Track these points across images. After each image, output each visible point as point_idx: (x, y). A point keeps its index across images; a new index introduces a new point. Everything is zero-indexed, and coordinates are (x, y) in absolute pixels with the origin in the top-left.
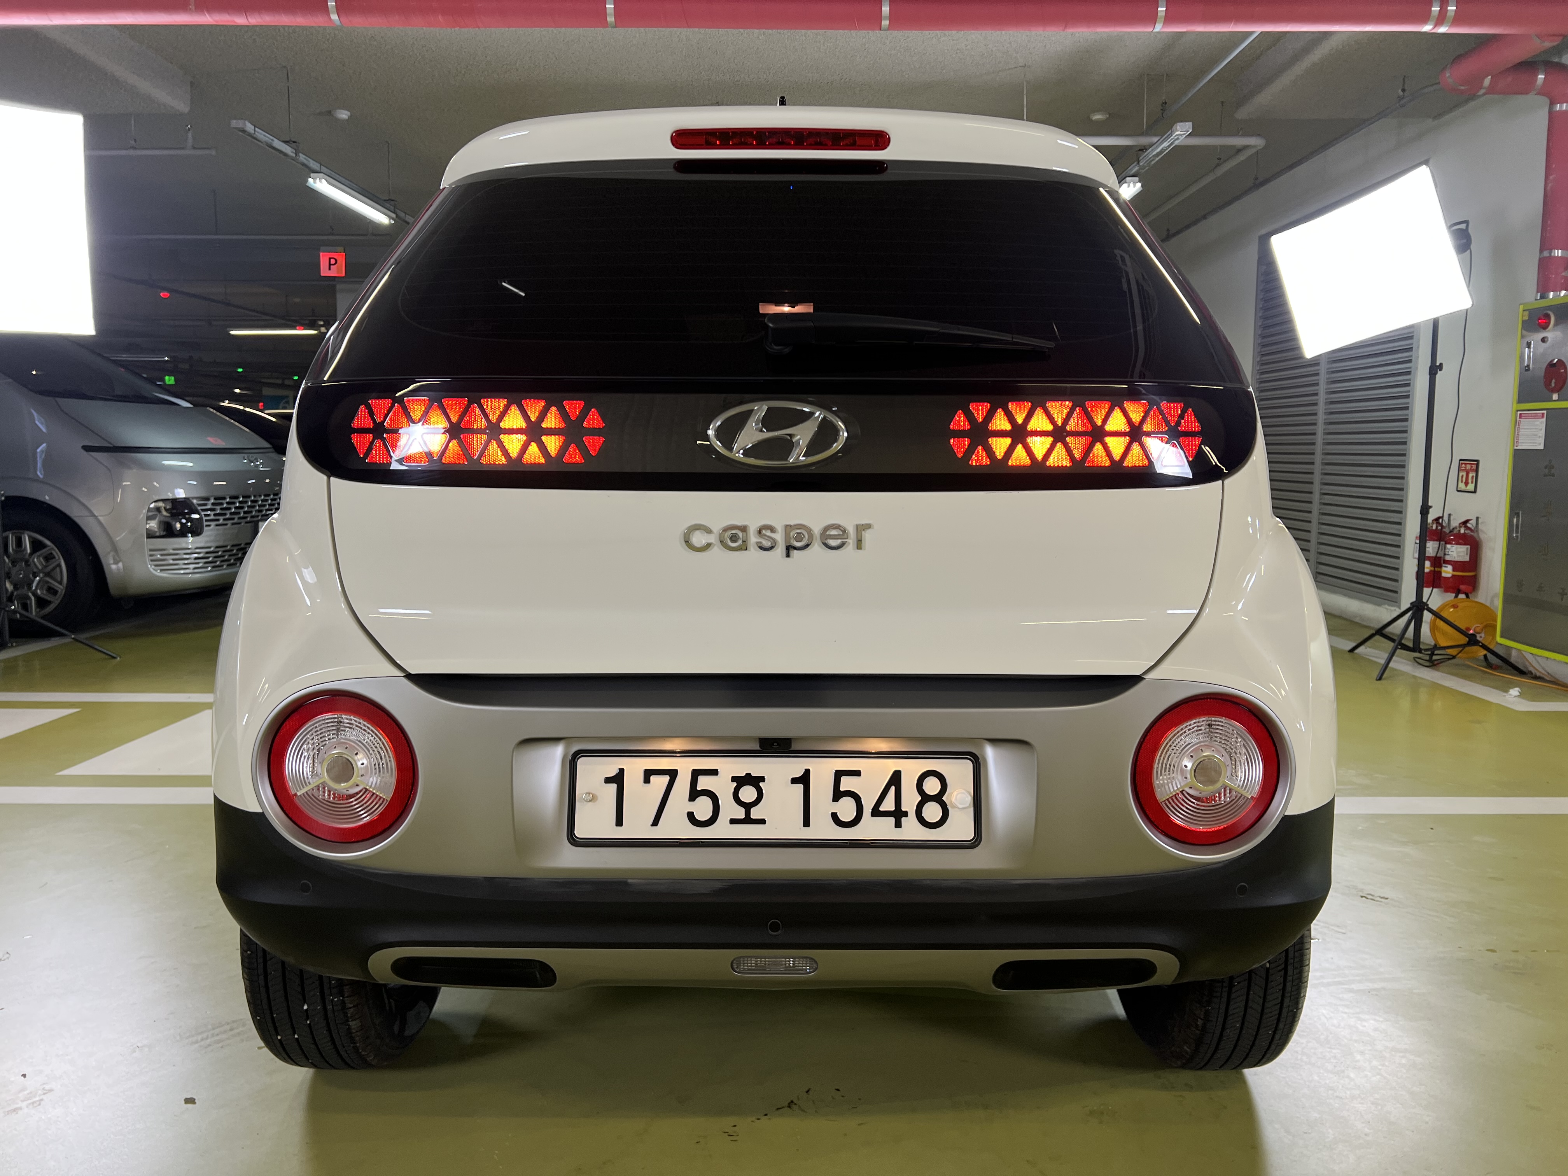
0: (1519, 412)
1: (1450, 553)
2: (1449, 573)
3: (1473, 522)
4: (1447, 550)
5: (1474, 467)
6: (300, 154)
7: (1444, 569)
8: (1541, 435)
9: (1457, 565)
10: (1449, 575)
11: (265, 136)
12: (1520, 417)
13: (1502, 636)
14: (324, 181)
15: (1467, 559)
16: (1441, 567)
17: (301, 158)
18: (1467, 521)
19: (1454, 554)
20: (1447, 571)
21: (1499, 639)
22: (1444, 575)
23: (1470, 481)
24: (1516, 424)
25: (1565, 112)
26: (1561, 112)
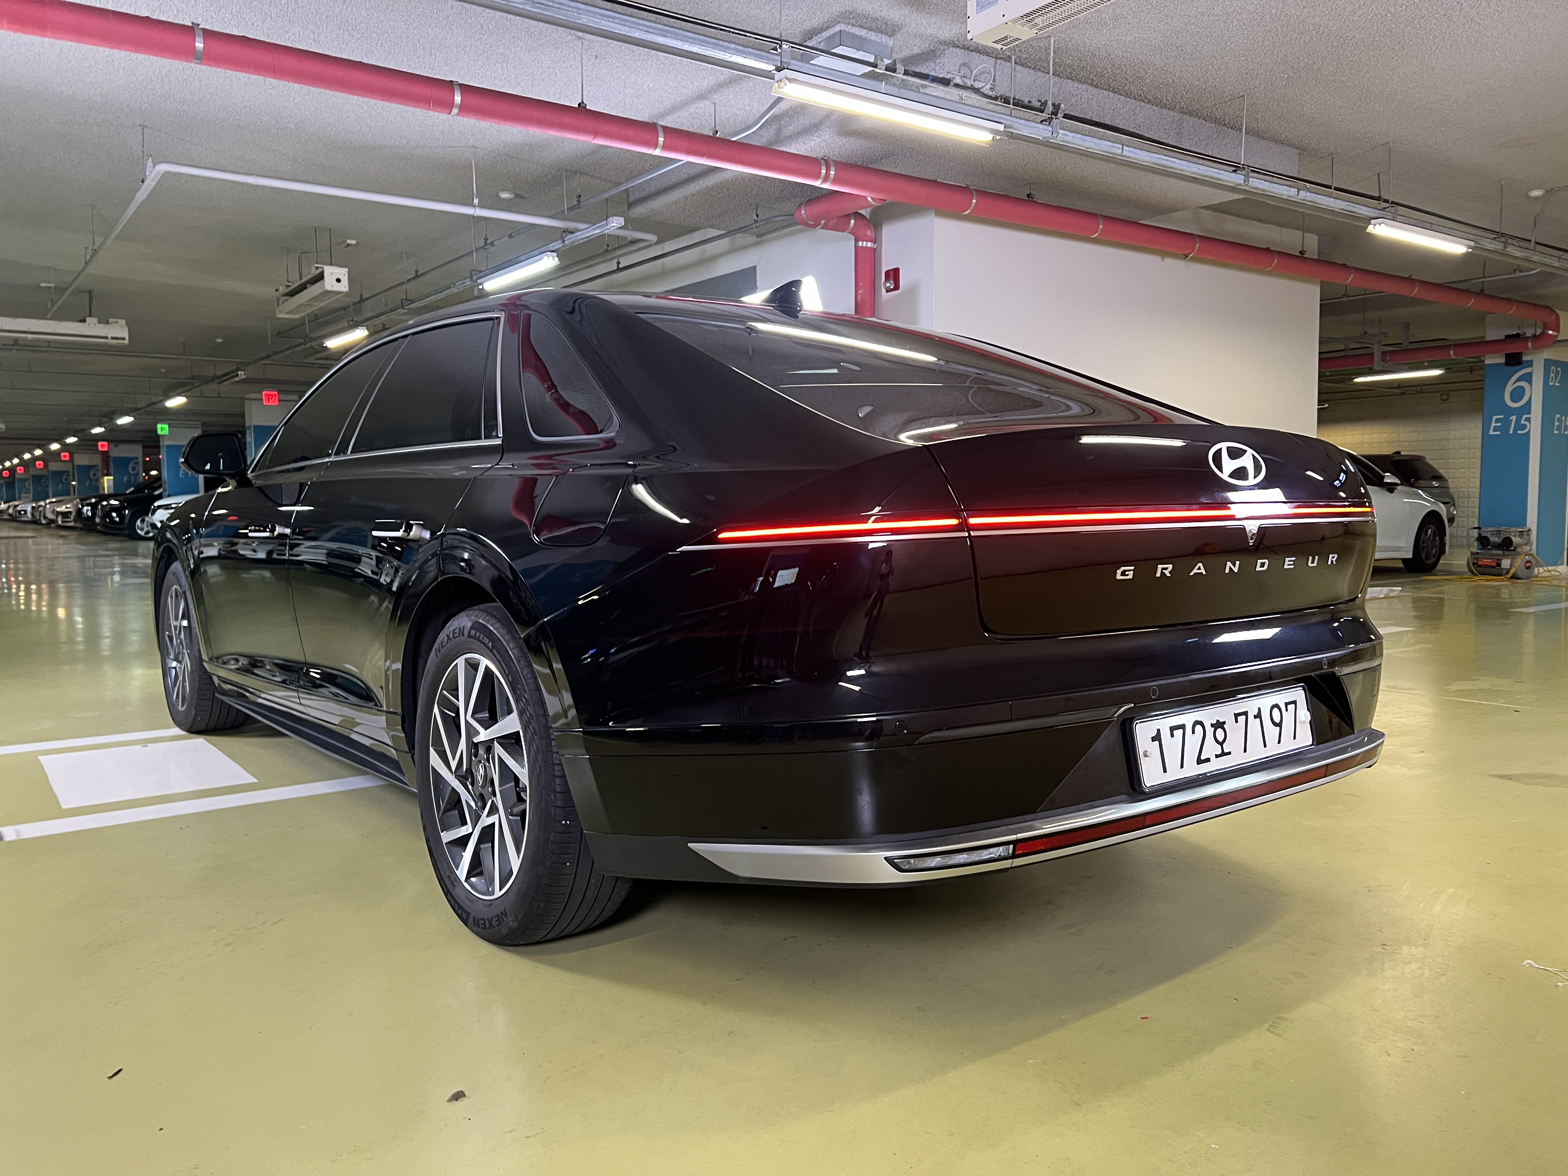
25: (867, 248)
26: (862, 247)
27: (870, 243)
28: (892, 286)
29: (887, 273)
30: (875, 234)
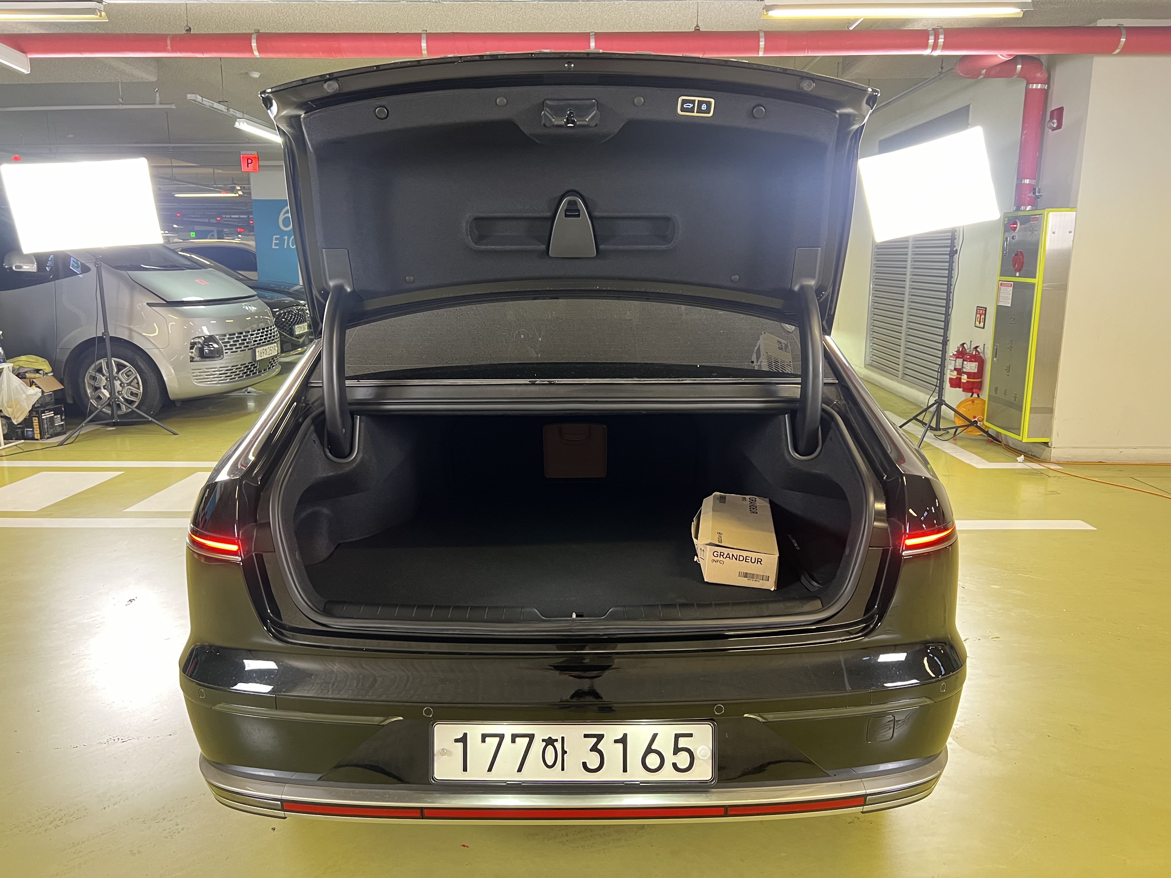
0: (1000, 282)
1: (966, 367)
2: (965, 380)
3: (981, 347)
4: (964, 365)
5: (984, 311)
6: (231, 109)
7: (962, 377)
8: (1009, 297)
9: (969, 375)
10: (965, 381)
11: (209, 102)
12: (1001, 285)
13: (987, 421)
14: (245, 123)
15: (976, 371)
16: (961, 375)
17: (231, 112)
18: (977, 347)
19: (968, 368)
20: (964, 378)
21: (986, 423)
22: (963, 381)
23: (981, 321)
24: (999, 289)
25: (1036, 89)
26: (1033, 89)
27: (1040, 85)
28: (1055, 126)
29: (1052, 112)
30: (1047, 75)
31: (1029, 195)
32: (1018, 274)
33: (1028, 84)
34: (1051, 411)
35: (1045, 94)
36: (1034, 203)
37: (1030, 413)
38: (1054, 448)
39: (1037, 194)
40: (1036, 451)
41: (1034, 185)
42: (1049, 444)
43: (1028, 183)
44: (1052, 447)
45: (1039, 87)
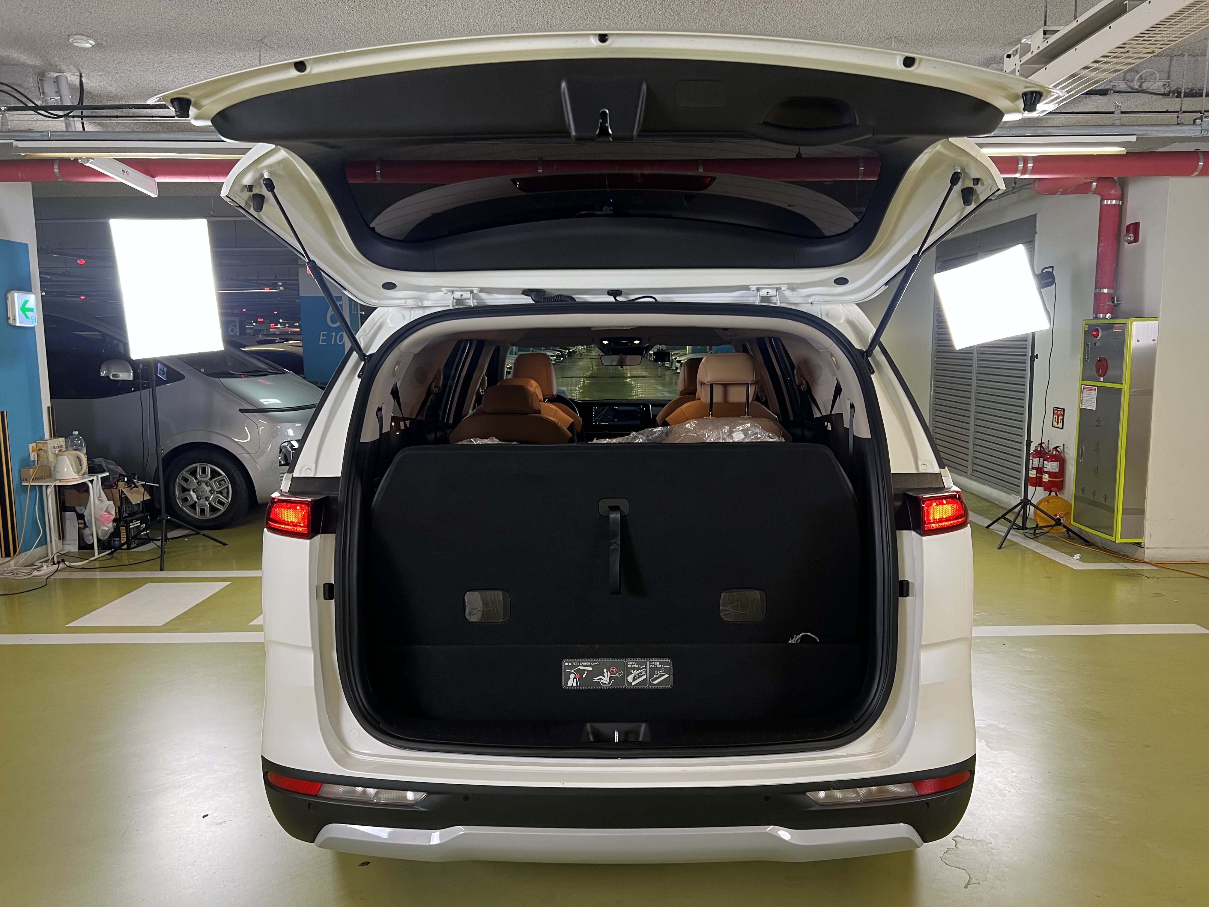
0: (1083, 386)
1: (1047, 467)
2: (1047, 479)
3: (1061, 448)
4: (1044, 465)
5: (1062, 412)
7: (1044, 476)
8: (1094, 402)
9: (1051, 474)
10: (1047, 481)
12: (1083, 389)
13: (1074, 520)
15: (1057, 470)
16: (1041, 474)
18: (1057, 447)
19: (1050, 467)
20: (1046, 477)
21: (1072, 522)
22: (1044, 480)
23: (1059, 421)
24: (1081, 392)
25: (1111, 205)
26: (1107, 205)
27: (1114, 201)
28: (1132, 239)
29: (1128, 227)
30: (1121, 192)
31: (1108, 303)
32: (1102, 379)
33: (1102, 200)
34: (1142, 512)
35: (1120, 210)
36: (1115, 311)
37: (1123, 514)
38: (1147, 548)
39: (1116, 303)
40: (1128, 551)
41: (1113, 294)
42: (1142, 544)
43: (1106, 292)
44: (1145, 547)
45: (1114, 203)
